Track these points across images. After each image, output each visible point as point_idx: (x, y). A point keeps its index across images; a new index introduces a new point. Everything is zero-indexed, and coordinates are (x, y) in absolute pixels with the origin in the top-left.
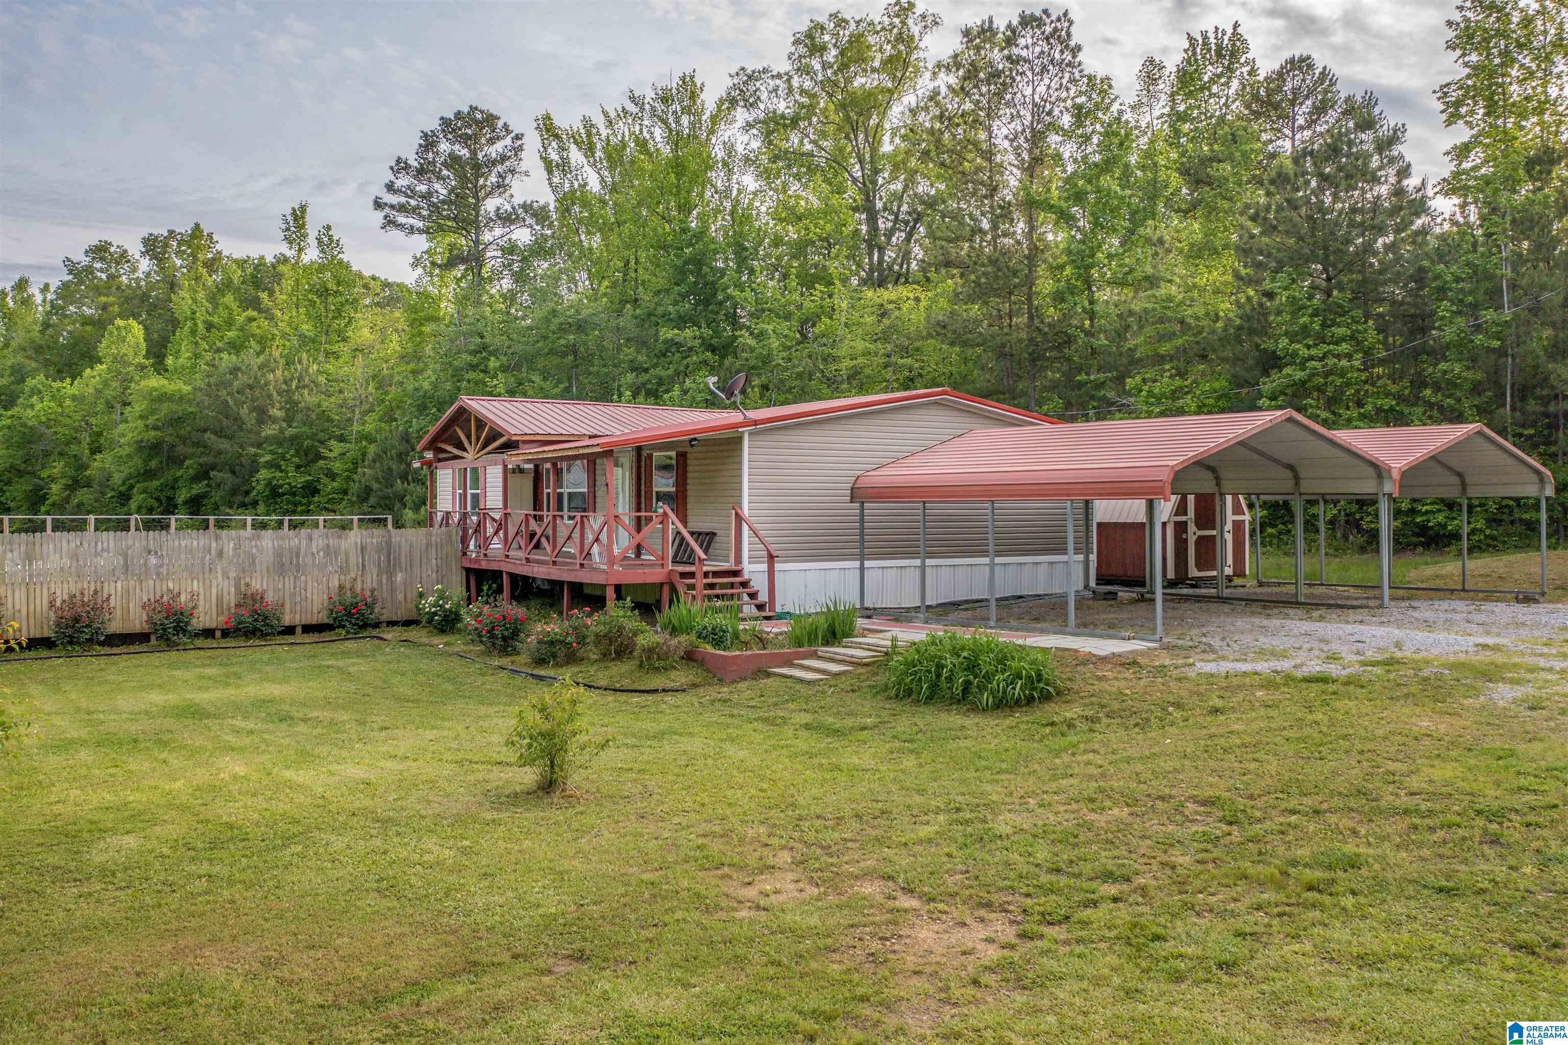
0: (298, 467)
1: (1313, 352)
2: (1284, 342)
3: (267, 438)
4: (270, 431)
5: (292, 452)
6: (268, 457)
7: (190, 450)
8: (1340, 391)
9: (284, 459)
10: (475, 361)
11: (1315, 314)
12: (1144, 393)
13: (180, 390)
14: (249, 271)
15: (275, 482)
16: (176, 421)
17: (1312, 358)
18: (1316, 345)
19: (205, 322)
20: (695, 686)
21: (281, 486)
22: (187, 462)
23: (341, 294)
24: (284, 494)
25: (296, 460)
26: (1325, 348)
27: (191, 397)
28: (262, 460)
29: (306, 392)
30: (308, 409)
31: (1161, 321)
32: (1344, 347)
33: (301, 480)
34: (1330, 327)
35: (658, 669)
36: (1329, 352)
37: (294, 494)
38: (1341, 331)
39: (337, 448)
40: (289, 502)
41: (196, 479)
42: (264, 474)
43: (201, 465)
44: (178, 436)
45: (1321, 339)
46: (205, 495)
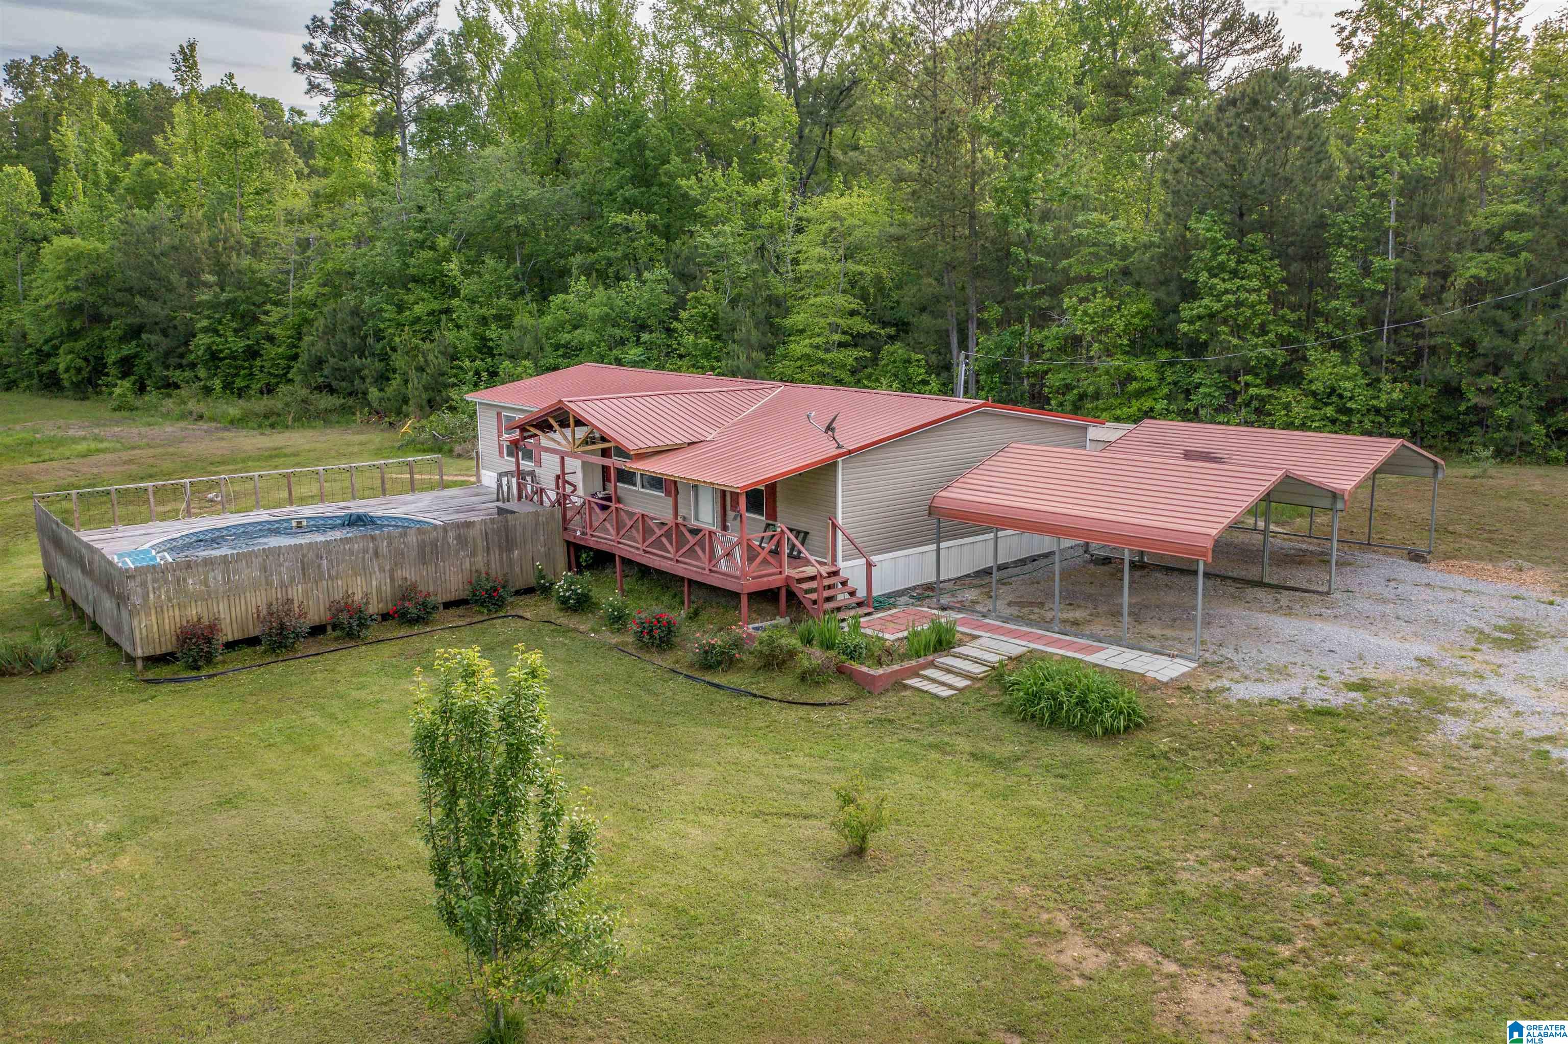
0: (236, 331)
1: (1228, 285)
2: (1204, 276)
3: (200, 304)
4: (204, 296)
5: (229, 317)
6: (205, 323)
7: (115, 311)
8: (1249, 320)
9: (220, 323)
10: (420, 236)
11: (1232, 252)
12: (1079, 313)
13: (95, 249)
14: (123, 99)
15: (214, 347)
16: (94, 280)
17: (1227, 292)
18: (1230, 279)
19: (108, 173)
20: (852, 699)
21: (221, 351)
22: (114, 323)
23: (249, 145)
24: (225, 358)
25: (234, 325)
26: (1238, 282)
27: (109, 255)
28: (199, 325)
29: (234, 254)
30: (239, 272)
31: (1094, 245)
32: (1255, 283)
33: (240, 345)
34: (1243, 263)
35: (818, 683)
36: (1242, 286)
37: (235, 358)
38: (1252, 268)
39: (276, 313)
40: (230, 366)
41: (124, 339)
42: (203, 340)
43: (127, 325)
44: (100, 296)
45: (1235, 273)
46: (136, 356)
